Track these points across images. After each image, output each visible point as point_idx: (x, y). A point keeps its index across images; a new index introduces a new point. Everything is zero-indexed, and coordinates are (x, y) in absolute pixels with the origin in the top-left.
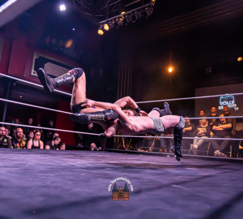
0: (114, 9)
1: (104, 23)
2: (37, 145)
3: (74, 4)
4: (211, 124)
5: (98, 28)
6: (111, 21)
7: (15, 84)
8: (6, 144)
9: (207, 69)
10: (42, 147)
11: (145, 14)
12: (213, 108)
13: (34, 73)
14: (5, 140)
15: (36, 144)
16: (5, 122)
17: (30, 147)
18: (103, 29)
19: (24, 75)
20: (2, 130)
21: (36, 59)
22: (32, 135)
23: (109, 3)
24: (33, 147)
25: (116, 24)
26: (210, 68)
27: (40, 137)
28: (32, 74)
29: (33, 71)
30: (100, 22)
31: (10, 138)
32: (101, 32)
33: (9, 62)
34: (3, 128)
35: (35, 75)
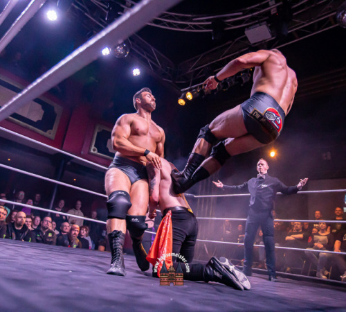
0: (200, 75)
1: (186, 91)
3: (150, 68)
4: (334, 231)
5: (178, 97)
6: (196, 88)
7: (69, 163)
8: (51, 240)
9: (324, 155)
11: (240, 80)
12: (338, 209)
13: (94, 150)
14: (50, 235)
16: (52, 209)
18: (185, 98)
19: (82, 152)
20: (48, 221)
21: (98, 133)
23: (195, 67)
25: (202, 91)
26: (329, 153)
28: (92, 151)
29: (93, 147)
30: (182, 90)
31: (57, 232)
32: (181, 102)
33: (65, 136)
34: (49, 219)
35: (96, 152)
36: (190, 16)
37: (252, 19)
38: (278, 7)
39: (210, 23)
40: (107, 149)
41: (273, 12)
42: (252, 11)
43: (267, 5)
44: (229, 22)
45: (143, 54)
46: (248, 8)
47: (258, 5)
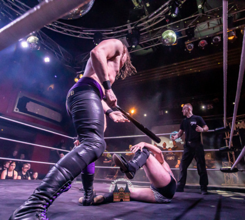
1: (80, 74)
2: (12, 176)
3: (56, 57)
5: (74, 77)
9: (160, 112)
10: (15, 178)
13: (16, 110)
15: (10, 174)
17: (4, 177)
19: (7, 112)
21: (20, 99)
22: (7, 165)
23: (85, 59)
24: (7, 177)
27: (14, 167)
28: (15, 111)
29: (16, 108)
32: (77, 80)
35: (18, 111)
36: (81, 28)
37: (119, 34)
38: (132, 29)
39: (93, 34)
40: (27, 109)
41: (130, 32)
42: (118, 30)
43: (126, 27)
44: (105, 35)
45: (52, 48)
46: (116, 28)
47: (121, 27)
